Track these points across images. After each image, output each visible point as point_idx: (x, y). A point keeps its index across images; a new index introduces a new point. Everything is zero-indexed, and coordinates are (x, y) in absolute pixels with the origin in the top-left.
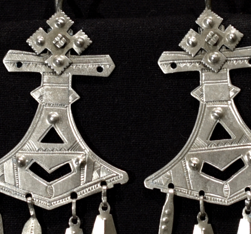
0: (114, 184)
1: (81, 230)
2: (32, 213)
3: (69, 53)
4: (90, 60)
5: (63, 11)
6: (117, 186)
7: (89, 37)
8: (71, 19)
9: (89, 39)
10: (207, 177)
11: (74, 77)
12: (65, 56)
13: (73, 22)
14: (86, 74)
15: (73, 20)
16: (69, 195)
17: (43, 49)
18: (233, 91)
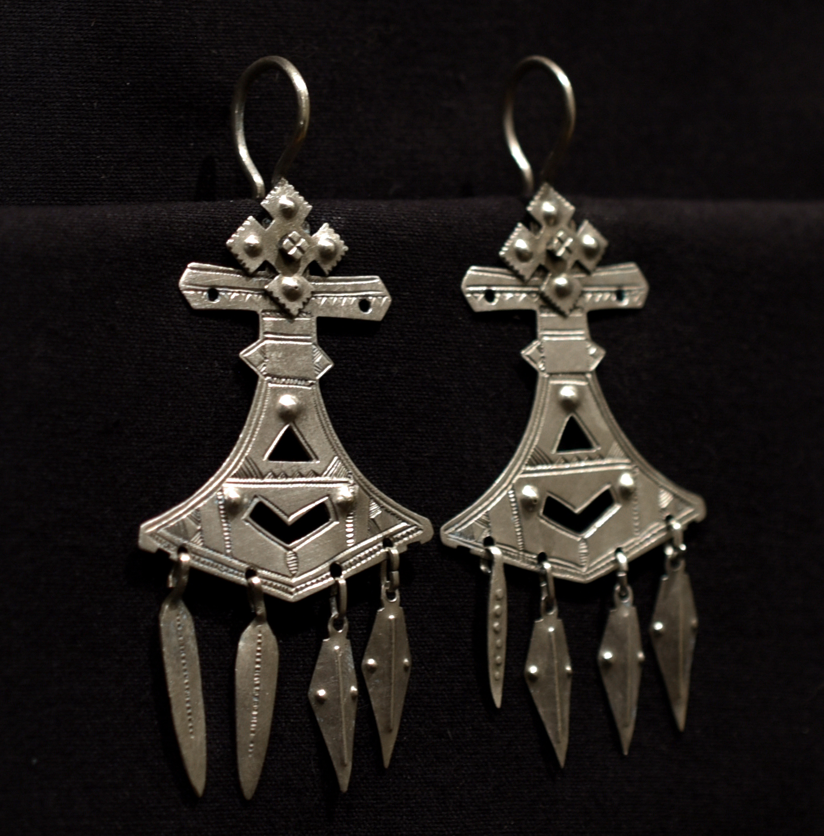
0: (407, 543)
1: (348, 641)
2: (261, 610)
3: (308, 271)
4: (346, 287)
5: (290, 183)
6: (413, 547)
7: (341, 238)
8: (306, 199)
9: (342, 242)
10: (552, 527)
11: (320, 320)
12: (303, 278)
13: (310, 207)
14: (342, 315)
15: (310, 203)
16: (328, 569)
17: (261, 262)
18: (594, 355)
